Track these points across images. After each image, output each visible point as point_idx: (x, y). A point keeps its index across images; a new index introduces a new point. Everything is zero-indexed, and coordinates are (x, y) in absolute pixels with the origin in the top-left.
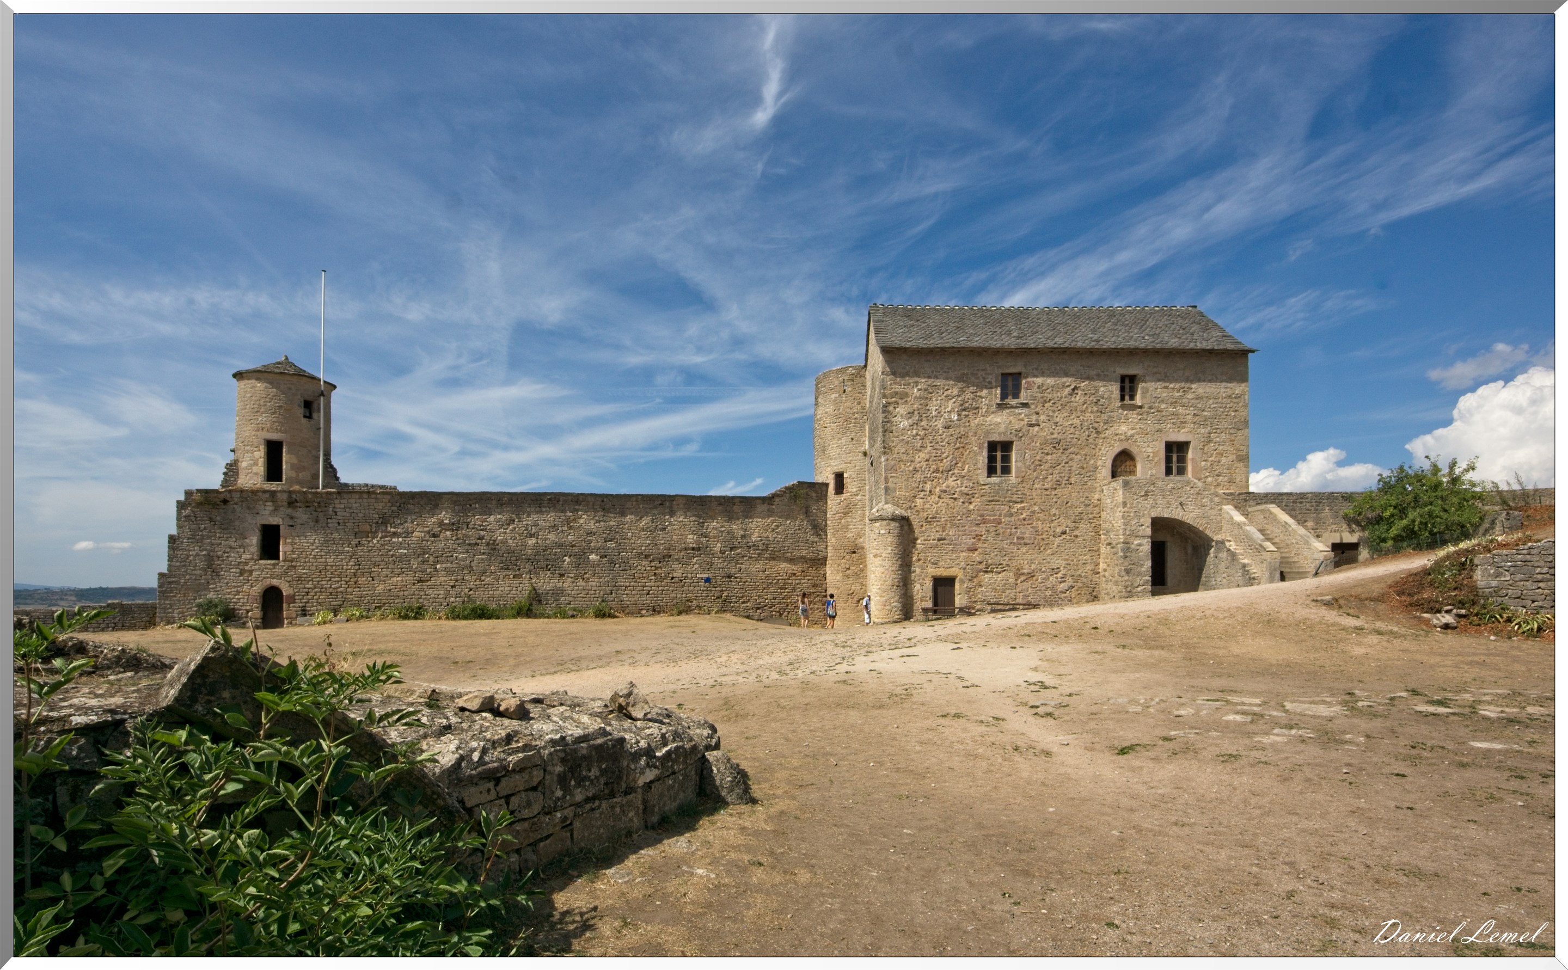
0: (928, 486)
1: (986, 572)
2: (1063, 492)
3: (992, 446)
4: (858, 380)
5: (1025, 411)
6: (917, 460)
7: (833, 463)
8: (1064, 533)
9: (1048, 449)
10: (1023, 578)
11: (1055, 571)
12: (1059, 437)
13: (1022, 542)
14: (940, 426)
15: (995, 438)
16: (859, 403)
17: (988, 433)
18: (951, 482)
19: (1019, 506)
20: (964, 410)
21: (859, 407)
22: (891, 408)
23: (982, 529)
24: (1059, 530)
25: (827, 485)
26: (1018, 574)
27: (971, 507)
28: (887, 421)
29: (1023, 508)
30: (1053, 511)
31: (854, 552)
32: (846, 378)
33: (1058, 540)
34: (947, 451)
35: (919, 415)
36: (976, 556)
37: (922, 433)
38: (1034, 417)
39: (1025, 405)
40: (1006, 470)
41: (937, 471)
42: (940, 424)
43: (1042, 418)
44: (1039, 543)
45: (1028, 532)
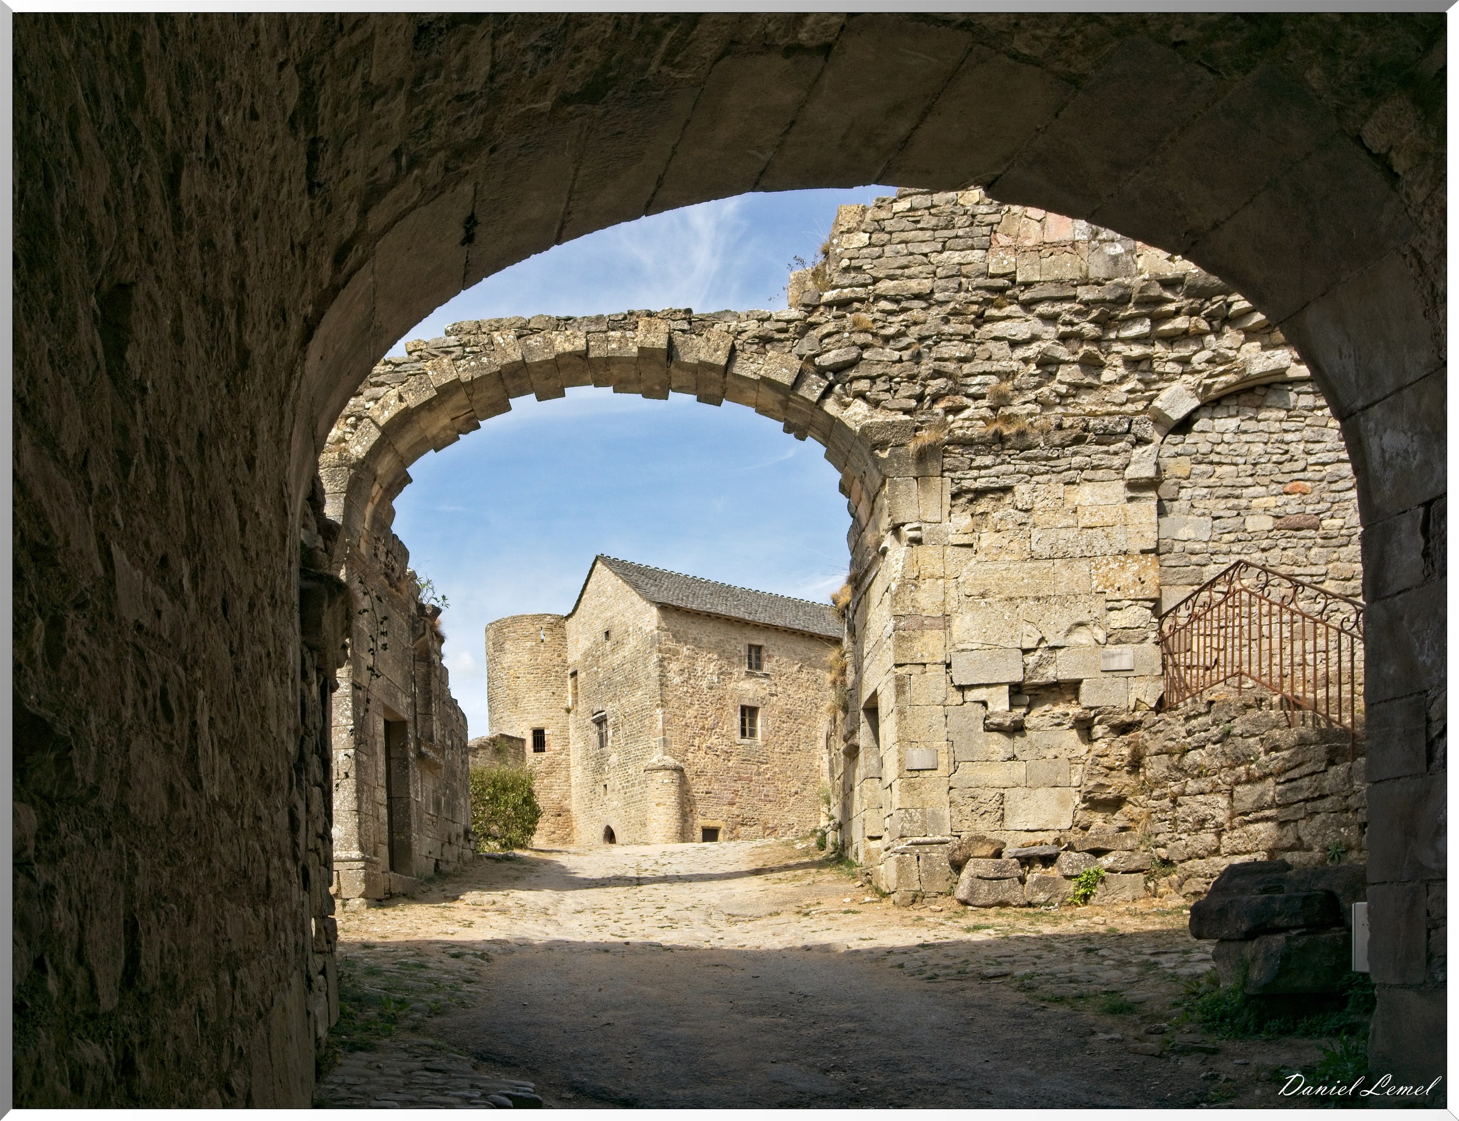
0: (696, 742)
1: (742, 825)
2: (795, 756)
3: (744, 709)
4: (557, 630)
5: (766, 681)
6: (688, 716)
7: (530, 717)
8: (796, 793)
9: (784, 718)
10: (768, 832)
11: (791, 826)
12: (792, 708)
13: (767, 799)
14: (704, 686)
15: (746, 703)
16: (559, 656)
17: (741, 697)
18: (713, 740)
19: (765, 766)
20: (722, 673)
21: (560, 659)
22: (666, 663)
23: (738, 786)
24: (793, 790)
25: (523, 741)
26: (765, 828)
27: (730, 764)
28: (662, 676)
29: (768, 769)
30: (789, 773)
31: (559, 815)
32: (544, 626)
33: (792, 799)
34: (711, 710)
35: (689, 673)
36: (735, 810)
37: (691, 691)
38: (774, 688)
39: (767, 676)
40: (753, 734)
41: (703, 728)
42: (704, 684)
43: (780, 689)
44: (781, 804)
45: (769, 789)
